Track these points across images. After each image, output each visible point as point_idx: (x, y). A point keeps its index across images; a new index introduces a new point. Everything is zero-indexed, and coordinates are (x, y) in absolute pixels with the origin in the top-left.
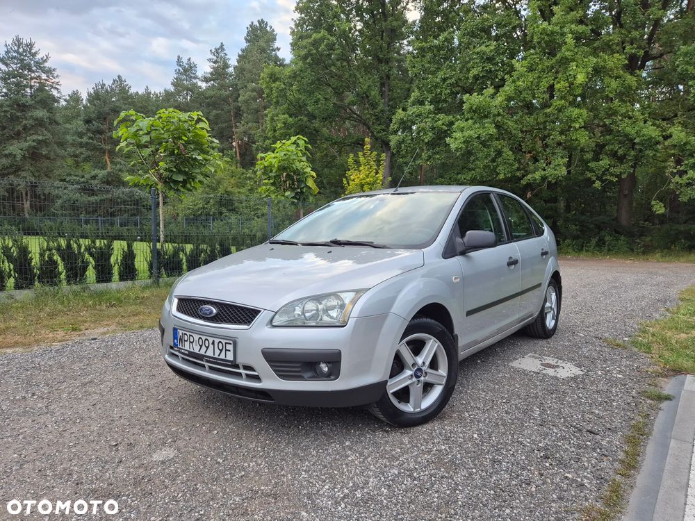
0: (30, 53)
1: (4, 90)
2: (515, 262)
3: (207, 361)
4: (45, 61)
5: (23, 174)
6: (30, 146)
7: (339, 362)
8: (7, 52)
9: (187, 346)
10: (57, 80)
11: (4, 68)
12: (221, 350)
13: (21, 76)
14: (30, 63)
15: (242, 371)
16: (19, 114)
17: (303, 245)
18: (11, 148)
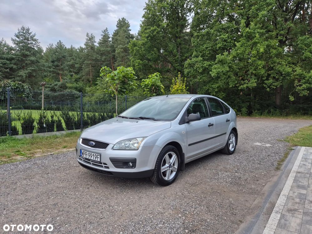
0: (28, 33)
1: (18, 49)
2: (212, 125)
3: (92, 161)
4: (34, 36)
6: (29, 72)
7: (136, 162)
8: (19, 33)
9: (85, 156)
10: (39, 44)
11: (17, 39)
12: (96, 158)
13: (24, 43)
14: (28, 37)
15: (103, 165)
16: (24, 59)
17: (130, 118)
18: (21, 73)
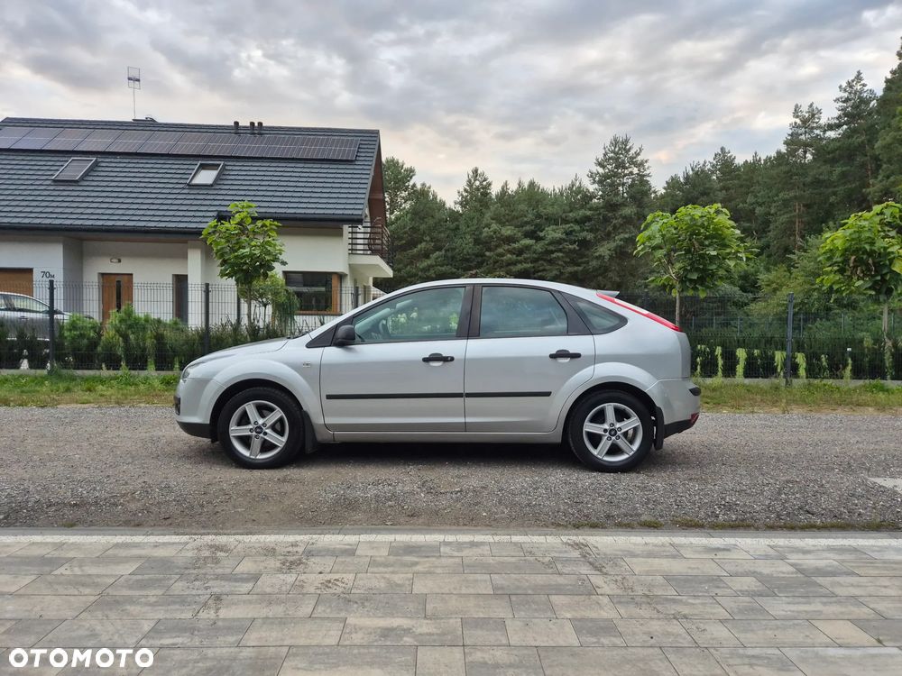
0: (625, 149)
1: (600, 193)
4: (638, 154)
5: (610, 274)
6: (617, 246)
8: (605, 154)
10: (647, 172)
11: (601, 170)
13: (616, 175)
14: (624, 160)
16: (610, 215)
18: (601, 249)
